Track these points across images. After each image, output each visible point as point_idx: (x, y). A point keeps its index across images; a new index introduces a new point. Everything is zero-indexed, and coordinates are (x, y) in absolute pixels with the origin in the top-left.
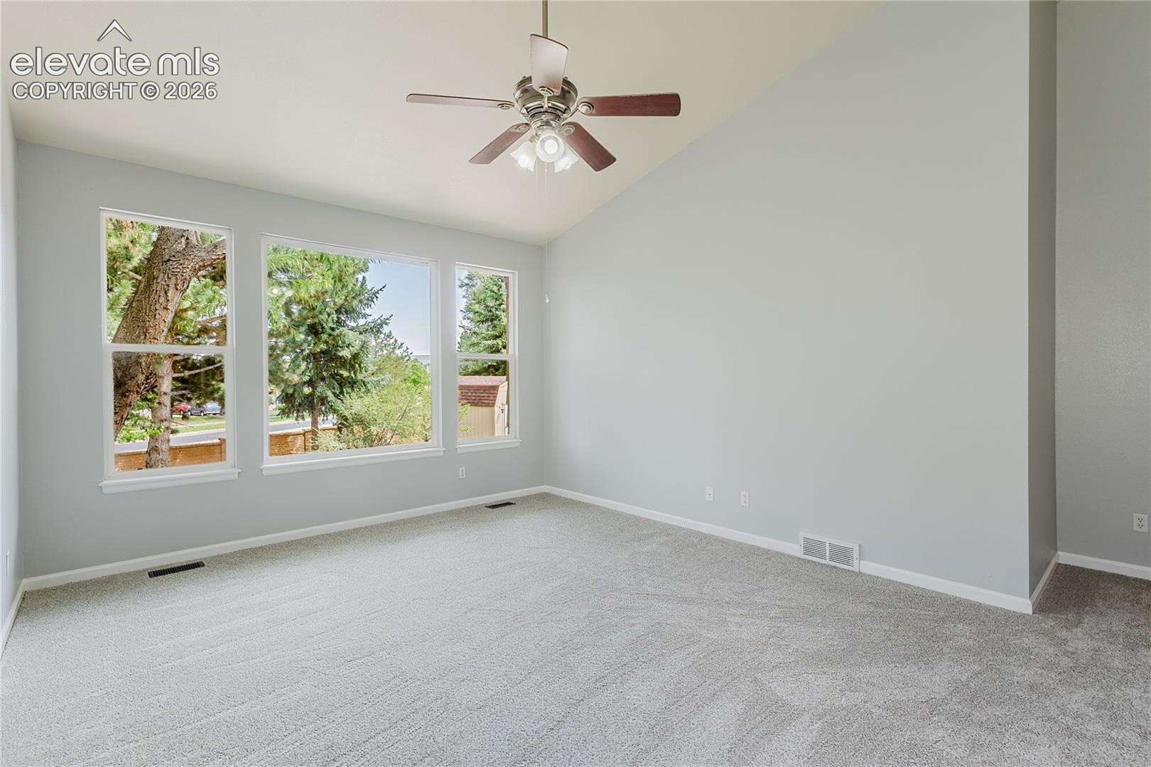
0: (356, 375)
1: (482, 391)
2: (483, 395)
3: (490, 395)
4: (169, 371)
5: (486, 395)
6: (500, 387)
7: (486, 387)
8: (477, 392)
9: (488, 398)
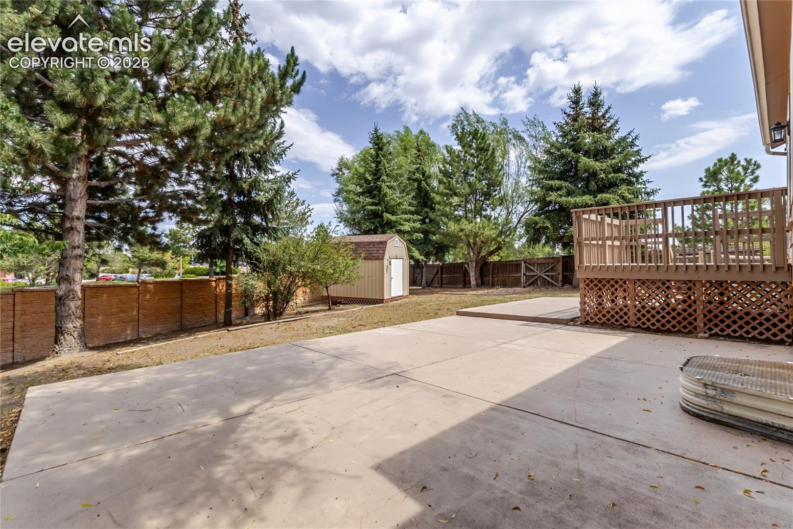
0: (267, 223)
1: (371, 246)
2: (372, 249)
3: (379, 249)
4: (82, 194)
5: (376, 249)
6: (389, 241)
7: (375, 242)
8: (366, 247)
9: (377, 252)
